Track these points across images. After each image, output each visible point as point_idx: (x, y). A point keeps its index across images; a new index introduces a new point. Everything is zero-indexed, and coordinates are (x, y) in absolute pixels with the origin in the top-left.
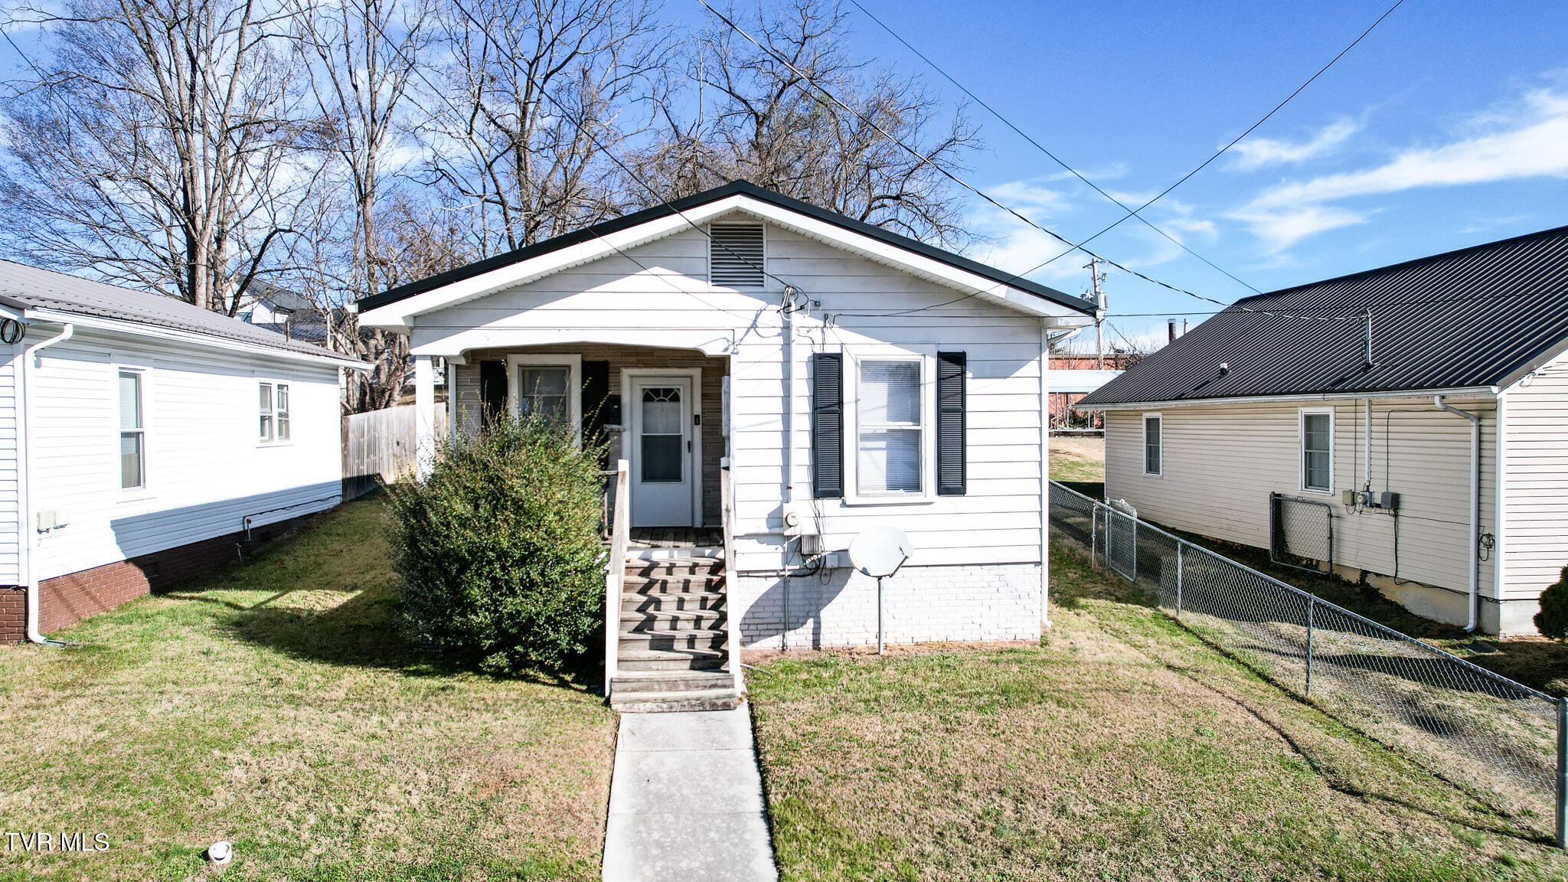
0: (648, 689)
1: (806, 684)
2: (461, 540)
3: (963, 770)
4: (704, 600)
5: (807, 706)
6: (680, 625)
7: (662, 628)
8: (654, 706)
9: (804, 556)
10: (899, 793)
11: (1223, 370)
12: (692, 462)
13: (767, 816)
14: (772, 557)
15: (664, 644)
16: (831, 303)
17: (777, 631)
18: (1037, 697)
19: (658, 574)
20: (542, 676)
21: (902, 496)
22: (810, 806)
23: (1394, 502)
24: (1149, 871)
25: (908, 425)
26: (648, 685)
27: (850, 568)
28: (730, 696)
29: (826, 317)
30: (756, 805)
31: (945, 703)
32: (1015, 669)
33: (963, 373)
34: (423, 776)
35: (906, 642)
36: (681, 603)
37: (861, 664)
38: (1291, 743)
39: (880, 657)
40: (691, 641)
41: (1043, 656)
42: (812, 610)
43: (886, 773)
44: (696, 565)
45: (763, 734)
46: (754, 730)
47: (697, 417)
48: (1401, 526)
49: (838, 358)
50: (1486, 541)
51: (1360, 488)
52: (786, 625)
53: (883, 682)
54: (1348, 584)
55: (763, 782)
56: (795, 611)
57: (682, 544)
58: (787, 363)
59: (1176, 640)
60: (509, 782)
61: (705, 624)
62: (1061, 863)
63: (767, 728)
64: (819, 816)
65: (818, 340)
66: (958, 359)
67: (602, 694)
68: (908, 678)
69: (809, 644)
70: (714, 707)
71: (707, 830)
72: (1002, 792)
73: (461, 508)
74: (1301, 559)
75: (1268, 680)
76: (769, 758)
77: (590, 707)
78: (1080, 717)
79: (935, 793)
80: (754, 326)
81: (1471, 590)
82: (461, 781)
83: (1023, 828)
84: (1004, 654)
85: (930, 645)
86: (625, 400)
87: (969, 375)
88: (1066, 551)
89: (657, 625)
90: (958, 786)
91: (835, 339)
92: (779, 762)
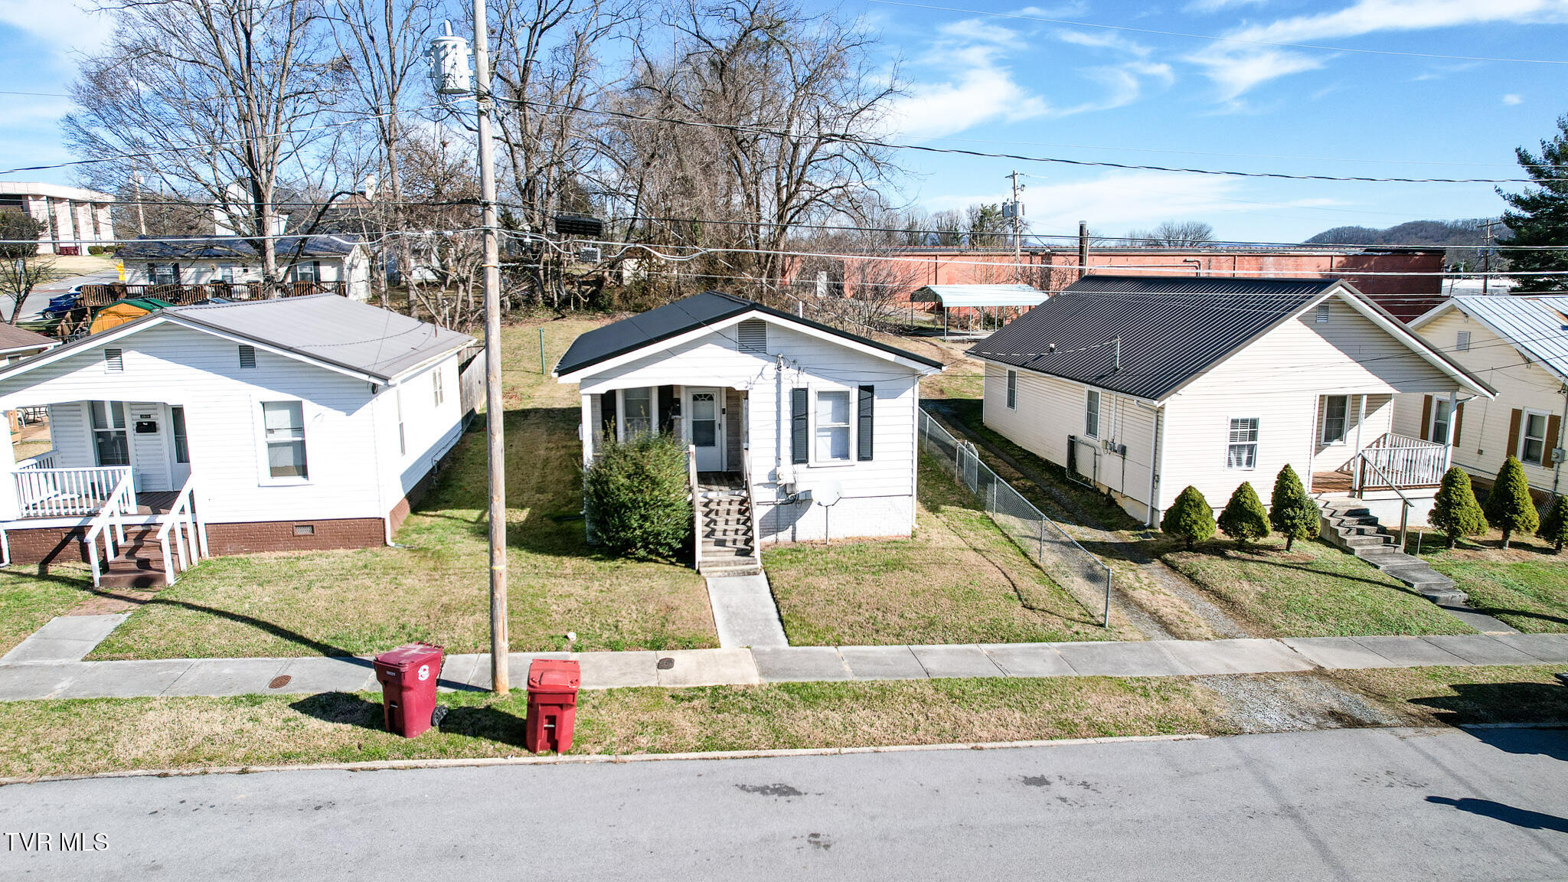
0: (717, 566)
1: (791, 562)
2: (625, 497)
3: (862, 600)
4: (739, 520)
5: (793, 573)
6: (727, 533)
7: (719, 535)
8: (721, 574)
9: (788, 495)
10: (835, 610)
11: (1051, 348)
12: (721, 436)
13: (781, 620)
14: (771, 495)
15: (721, 543)
16: (802, 361)
17: (773, 533)
18: (900, 567)
19: (713, 506)
20: (660, 559)
21: (839, 461)
22: (799, 615)
23: (1123, 451)
24: (933, 638)
25: (842, 425)
26: (717, 564)
27: (811, 500)
28: (757, 569)
29: (799, 369)
30: (776, 616)
31: (858, 570)
32: (894, 552)
33: (872, 397)
34: (634, 607)
35: (841, 537)
36: (727, 521)
37: (817, 550)
38: (1015, 588)
39: (827, 546)
40: (735, 541)
41: (911, 545)
42: (792, 521)
43: (830, 602)
44: (732, 501)
45: (774, 586)
46: (769, 584)
47: (724, 409)
48: (1126, 465)
49: (806, 390)
50: (1156, 478)
51: (1110, 440)
52: (778, 530)
53: (829, 560)
54: (1103, 494)
55: (777, 607)
56: (782, 522)
57: (722, 488)
58: (778, 393)
59: (988, 532)
60: (670, 609)
61: (740, 533)
62: (898, 635)
63: (775, 584)
64: (802, 619)
65: (795, 380)
66: (870, 389)
67: (694, 568)
68: (841, 557)
69: (790, 539)
70: (749, 574)
71: (757, 626)
72: (878, 609)
73: (622, 480)
74: (1082, 477)
75: (1025, 555)
76: (779, 597)
77: (691, 575)
78: (918, 577)
79: (850, 609)
80: (761, 374)
81: (1149, 504)
82: (651, 608)
83: (885, 622)
84: (892, 543)
85: (853, 539)
86: (683, 401)
87: (875, 397)
88: (943, 469)
89: (716, 533)
90: (860, 607)
91: (804, 380)
92: (783, 598)
